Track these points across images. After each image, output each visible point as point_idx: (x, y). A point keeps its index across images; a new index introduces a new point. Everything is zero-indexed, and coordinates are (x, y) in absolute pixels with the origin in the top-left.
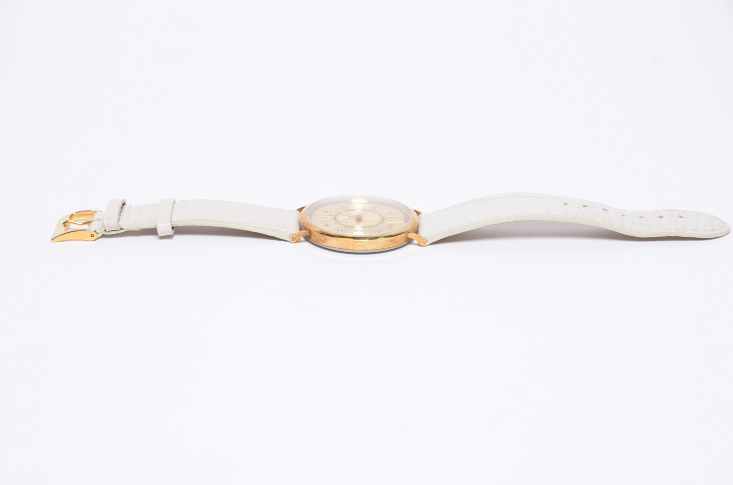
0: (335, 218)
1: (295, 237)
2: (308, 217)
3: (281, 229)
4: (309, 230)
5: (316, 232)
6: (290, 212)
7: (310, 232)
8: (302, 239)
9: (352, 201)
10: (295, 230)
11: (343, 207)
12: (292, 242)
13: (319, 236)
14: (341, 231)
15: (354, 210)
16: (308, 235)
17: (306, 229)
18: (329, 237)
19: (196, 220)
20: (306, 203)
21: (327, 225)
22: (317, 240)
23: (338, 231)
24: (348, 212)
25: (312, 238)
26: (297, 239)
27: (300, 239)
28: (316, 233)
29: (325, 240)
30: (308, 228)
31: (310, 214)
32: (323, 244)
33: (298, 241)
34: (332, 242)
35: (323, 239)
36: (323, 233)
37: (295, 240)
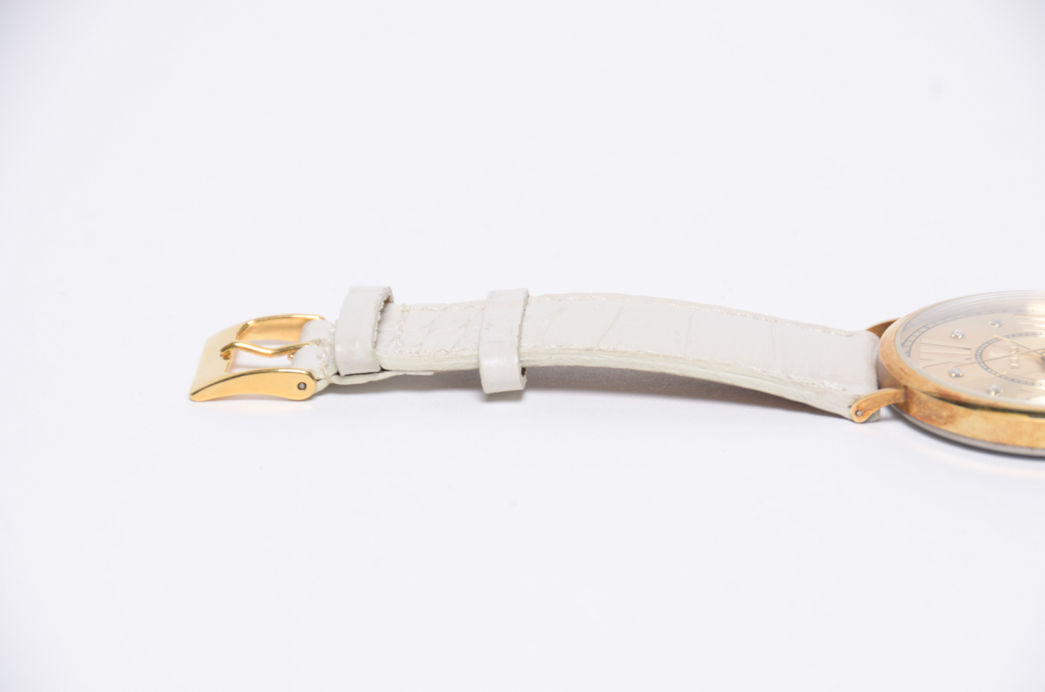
0: (979, 356)
1: (864, 405)
2: (901, 351)
3: (827, 383)
4: (906, 387)
5: (925, 393)
6: (850, 335)
7: (908, 392)
8: (884, 412)
9: (1029, 309)
10: (864, 387)
11: (1000, 326)
12: (856, 419)
13: (935, 405)
14: (997, 392)
15: (1034, 334)
16: (902, 401)
17: (895, 384)
18: (961, 410)
19: (588, 350)
20: (896, 310)
21: (957, 376)
22: (928, 418)
23: (988, 392)
24: (1018, 340)
25: (914, 410)
26: (871, 413)
27: (878, 412)
28: (924, 397)
29: (951, 419)
30: (903, 382)
31: (908, 344)
32: (944, 427)
33: (873, 418)
34: (971, 424)
35: (945, 413)
36: (946, 398)
37: (865, 414)
